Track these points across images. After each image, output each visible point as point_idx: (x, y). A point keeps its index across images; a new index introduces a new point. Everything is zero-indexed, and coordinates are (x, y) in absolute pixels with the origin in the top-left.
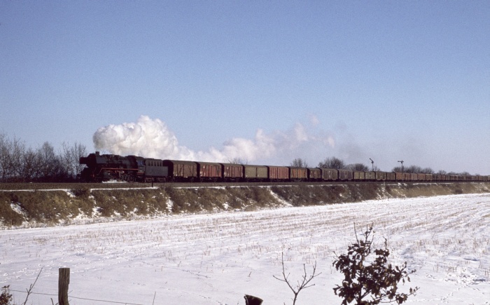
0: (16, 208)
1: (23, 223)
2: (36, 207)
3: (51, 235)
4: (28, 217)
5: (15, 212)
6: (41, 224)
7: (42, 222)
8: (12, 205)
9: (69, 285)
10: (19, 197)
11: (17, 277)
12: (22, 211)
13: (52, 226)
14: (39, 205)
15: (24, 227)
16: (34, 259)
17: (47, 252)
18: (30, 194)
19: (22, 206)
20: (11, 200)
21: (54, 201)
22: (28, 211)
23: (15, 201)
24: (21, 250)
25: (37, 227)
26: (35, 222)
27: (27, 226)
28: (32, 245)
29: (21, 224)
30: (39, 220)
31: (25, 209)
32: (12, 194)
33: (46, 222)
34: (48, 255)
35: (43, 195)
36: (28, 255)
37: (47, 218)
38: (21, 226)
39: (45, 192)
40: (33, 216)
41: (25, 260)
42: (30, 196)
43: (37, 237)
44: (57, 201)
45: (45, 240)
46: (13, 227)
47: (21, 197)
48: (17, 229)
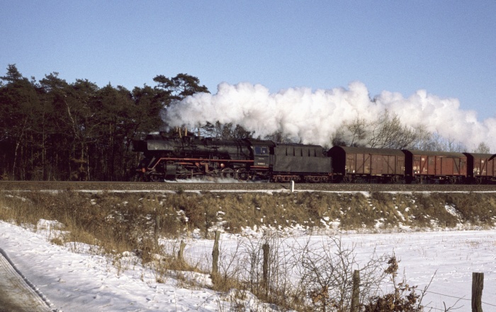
0: (451, 210)
1: (458, 225)
2: (471, 210)
3: (484, 239)
4: (463, 219)
5: (449, 214)
6: (476, 226)
7: (477, 224)
8: (446, 207)
9: (483, 291)
10: (453, 198)
11: (444, 279)
12: (457, 212)
13: (487, 229)
14: (473, 207)
15: (459, 229)
16: (465, 261)
17: (478, 256)
18: (464, 196)
19: (456, 208)
20: (446, 202)
21: (489, 203)
22: (462, 213)
23: (450, 203)
24: (452, 253)
25: (471, 229)
26: (469, 224)
27: (461, 228)
28: (464, 248)
29: (455, 226)
30: (473, 222)
31: (460, 211)
32: (446, 196)
33: (481, 225)
34: (480, 258)
35: (478, 197)
36: (458, 257)
37: (481, 220)
38: (455, 228)
39: (480, 194)
40: (467, 219)
41: (455, 263)
42: (464, 197)
43: (470, 239)
44: (492, 204)
45: (478, 243)
46: (447, 229)
47: (456, 199)
48: (451, 230)
